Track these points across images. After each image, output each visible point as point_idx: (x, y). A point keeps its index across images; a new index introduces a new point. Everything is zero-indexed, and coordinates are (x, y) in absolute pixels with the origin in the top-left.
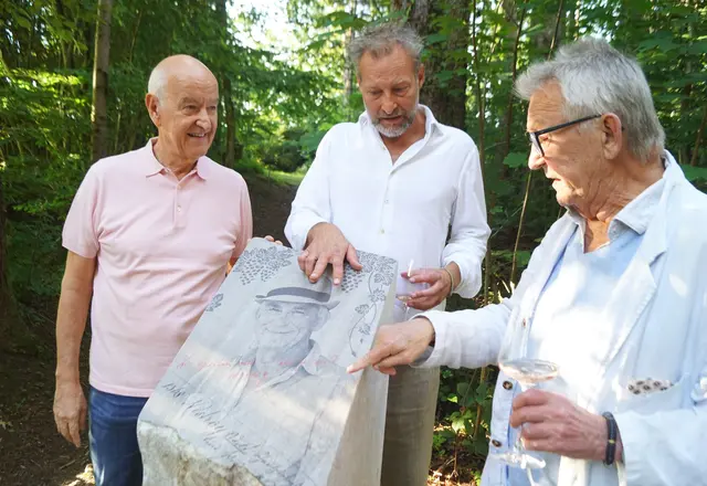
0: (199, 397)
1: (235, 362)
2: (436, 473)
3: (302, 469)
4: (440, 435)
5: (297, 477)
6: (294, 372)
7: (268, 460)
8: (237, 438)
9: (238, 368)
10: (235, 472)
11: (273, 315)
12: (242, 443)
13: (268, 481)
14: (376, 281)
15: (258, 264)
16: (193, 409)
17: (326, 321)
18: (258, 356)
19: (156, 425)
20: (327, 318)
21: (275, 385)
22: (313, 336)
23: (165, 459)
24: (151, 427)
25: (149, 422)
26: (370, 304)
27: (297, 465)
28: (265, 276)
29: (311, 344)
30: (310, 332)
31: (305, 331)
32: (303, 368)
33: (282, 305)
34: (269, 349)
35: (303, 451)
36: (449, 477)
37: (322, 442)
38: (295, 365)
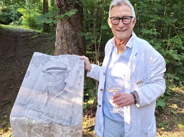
0: (32, 105)
1: (41, 92)
2: (86, 116)
3: (73, 118)
4: (85, 105)
5: (72, 121)
6: (62, 92)
7: (62, 118)
8: (50, 114)
9: (43, 94)
10: (51, 124)
11: (50, 76)
12: (52, 115)
13: (63, 124)
14: (80, 64)
15: (39, 61)
16: (31, 109)
17: (68, 76)
18: (49, 89)
19: (18, 117)
20: (68, 75)
21: (57, 97)
22: (65, 81)
23: (22, 127)
24: (16, 118)
25: (15, 116)
26: (80, 70)
27: (71, 118)
28: (43, 65)
29: (65, 83)
30: (64, 80)
31: (62, 80)
32: (65, 91)
33: (52, 73)
34: (52, 87)
35: (72, 113)
36: (89, 116)
37: (77, 110)
38: (62, 90)
